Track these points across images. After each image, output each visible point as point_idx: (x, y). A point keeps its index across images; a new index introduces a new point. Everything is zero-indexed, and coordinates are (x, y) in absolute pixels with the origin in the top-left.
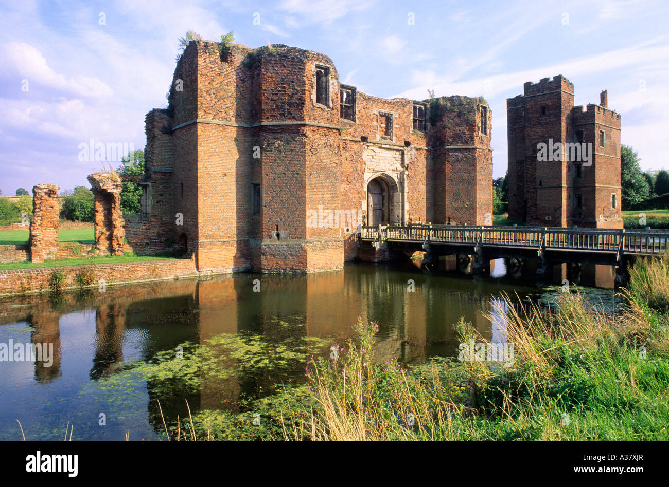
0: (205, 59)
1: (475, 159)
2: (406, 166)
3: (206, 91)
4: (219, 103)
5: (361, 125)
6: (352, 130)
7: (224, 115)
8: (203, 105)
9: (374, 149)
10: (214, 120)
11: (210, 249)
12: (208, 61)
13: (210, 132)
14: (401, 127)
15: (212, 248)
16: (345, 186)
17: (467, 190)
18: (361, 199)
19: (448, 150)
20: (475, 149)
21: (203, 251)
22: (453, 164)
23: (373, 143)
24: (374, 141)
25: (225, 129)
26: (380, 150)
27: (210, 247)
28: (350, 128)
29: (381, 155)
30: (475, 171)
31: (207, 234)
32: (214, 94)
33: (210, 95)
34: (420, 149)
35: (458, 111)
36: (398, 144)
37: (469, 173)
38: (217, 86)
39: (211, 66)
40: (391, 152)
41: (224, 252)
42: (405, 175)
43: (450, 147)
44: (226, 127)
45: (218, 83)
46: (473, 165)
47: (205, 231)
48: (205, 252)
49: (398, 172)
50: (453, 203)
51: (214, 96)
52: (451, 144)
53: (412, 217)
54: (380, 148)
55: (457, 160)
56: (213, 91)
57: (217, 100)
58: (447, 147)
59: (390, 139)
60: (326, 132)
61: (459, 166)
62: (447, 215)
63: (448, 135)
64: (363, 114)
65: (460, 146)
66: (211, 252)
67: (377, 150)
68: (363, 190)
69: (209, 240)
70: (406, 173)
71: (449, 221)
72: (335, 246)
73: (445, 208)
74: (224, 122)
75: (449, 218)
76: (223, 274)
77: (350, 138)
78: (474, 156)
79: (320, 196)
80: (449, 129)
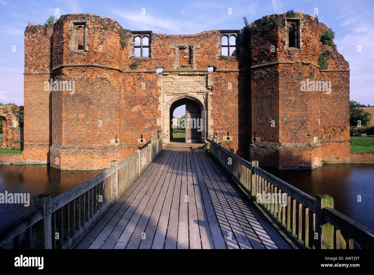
0: (29, 36)
1: (277, 74)
2: (210, 88)
3: (30, 55)
4: (38, 61)
5: (156, 59)
6: (147, 64)
7: (41, 68)
8: (28, 64)
9: (173, 76)
10: (35, 72)
11: (31, 148)
12: (31, 37)
13: (32, 79)
14: (204, 55)
15: (32, 148)
16: (140, 107)
17: (270, 106)
18: (156, 117)
19: (254, 69)
20: (278, 64)
21: (27, 149)
22: (257, 81)
23: (169, 72)
24: (171, 70)
25: (41, 76)
26: (180, 77)
27: (31, 147)
28: (145, 63)
29: (181, 80)
30: (278, 87)
31: (29, 140)
32: (35, 56)
33: (32, 57)
34: (229, 72)
35: (261, 30)
36: (199, 70)
37: (272, 89)
38: (37, 51)
39: (33, 39)
40: (194, 77)
41: (40, 151)
42: (209, 96)
43: (254, 67)
44: (42, 75)
45: (37, 49)
46: (275, 81)
47: (28, 138)
48: (27, 150)
49: (204, 94)
50: (258, 119)
51: (35, 57)
52: (256, 63)
53: (218, 132)
54: (179, 75)
55: (261, 78)
56: (34, 54)
57: (37, 59)
58: (252, 67)
59: (191, 67)
60: (84, 69)
61: (264, 83)
62: (253, 130)
63: (253, 55)
64: (159, 50)
65: (265, 63)
66: (32, 150)
67: (177, 77)
68: (158, 110)
69: (30, 143)
70: (211, 93)
71: (255, 136)
72: (87, 152)
73: (251, 124)
74: (41, 72)
75: (255, 133)
76: (39, 164)
77: (144, 70)
78: (277, 72)
79: (75, 115)
80: (254, 49)
